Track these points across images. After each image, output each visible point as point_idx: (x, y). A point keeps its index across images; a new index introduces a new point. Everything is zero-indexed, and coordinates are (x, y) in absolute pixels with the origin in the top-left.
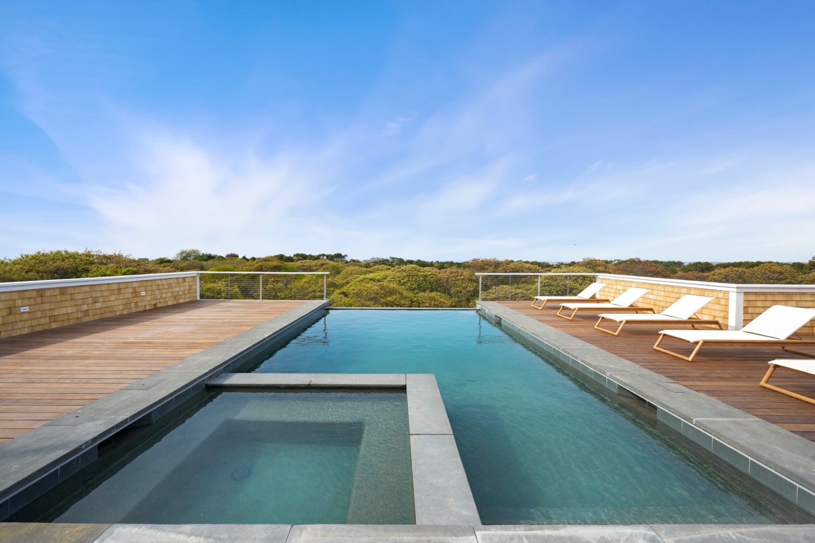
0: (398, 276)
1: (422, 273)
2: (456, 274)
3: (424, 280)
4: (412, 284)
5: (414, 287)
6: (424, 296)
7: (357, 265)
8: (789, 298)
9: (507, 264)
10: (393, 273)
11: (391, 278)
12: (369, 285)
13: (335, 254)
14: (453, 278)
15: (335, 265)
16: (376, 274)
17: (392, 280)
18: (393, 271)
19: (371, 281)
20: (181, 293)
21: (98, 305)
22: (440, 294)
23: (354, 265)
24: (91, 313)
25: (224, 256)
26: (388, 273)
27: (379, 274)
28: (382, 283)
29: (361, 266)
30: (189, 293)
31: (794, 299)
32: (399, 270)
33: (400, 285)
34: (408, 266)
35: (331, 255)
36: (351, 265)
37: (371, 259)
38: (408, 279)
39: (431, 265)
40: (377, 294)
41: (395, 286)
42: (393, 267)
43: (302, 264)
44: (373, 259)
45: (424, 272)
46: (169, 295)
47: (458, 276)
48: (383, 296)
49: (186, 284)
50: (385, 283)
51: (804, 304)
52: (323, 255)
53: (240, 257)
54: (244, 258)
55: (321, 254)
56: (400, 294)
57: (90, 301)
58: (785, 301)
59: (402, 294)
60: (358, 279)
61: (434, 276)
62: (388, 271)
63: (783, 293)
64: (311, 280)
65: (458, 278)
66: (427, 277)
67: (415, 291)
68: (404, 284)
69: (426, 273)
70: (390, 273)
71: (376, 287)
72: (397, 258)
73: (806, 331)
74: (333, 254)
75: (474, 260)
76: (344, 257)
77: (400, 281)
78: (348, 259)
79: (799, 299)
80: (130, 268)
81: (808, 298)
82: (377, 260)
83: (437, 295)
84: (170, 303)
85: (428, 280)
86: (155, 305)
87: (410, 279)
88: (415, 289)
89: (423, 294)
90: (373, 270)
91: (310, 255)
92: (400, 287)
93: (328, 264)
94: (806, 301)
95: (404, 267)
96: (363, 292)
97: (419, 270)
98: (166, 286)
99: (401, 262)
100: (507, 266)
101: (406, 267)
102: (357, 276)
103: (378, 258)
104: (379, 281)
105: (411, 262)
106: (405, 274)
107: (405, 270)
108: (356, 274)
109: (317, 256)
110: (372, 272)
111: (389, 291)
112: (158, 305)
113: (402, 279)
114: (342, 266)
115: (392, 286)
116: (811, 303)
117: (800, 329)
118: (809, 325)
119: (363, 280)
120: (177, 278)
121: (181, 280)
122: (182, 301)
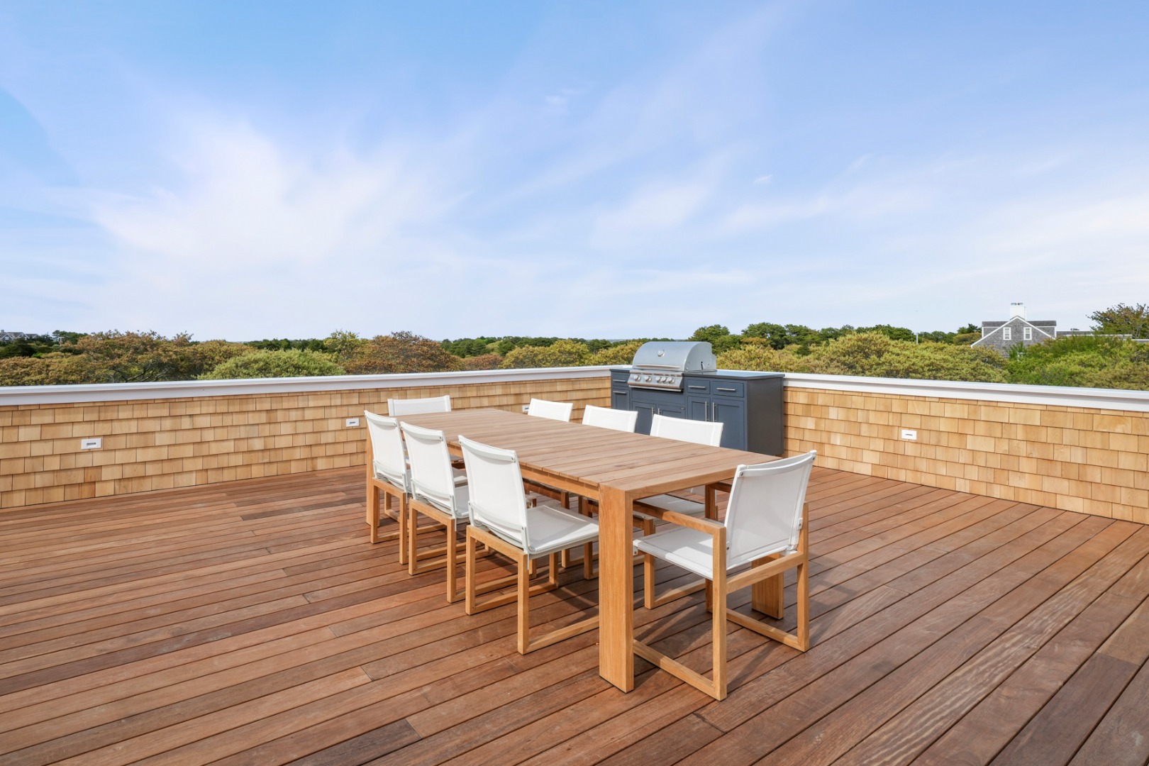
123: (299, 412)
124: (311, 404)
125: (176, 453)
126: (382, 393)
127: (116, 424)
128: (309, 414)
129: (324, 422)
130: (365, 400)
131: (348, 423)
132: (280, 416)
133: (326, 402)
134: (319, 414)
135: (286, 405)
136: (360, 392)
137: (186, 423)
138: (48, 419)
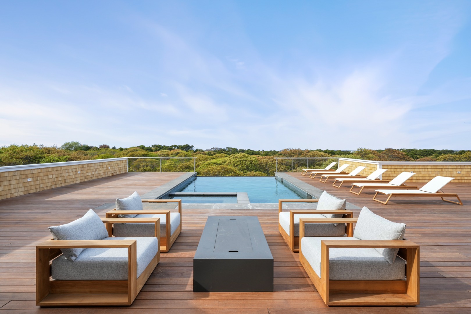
0: (233, 161)
1: (249, 159)
2: (272, 159)
3: (250, 164)
4: (243, 167)
5: (244, 168)
6: (250, 174)
7: (203, 154)
8: (402, 167)
9: (307, 153)
10: (230, 159)
11: (228, 162)
12: (214, 167)
13: (184, 145)
14: (270, 162)
15: (187, 154)
16: (218, 160)
17: (229, 163)
18: (230, 158)
19: (215, 165)
20: (121, 168)
21: (97, 172)
22: (261, 172)
23: (200, 153)
24: (95, 175)
25: (98, 147)
26: (226, 159)
27: (220, 160)
28: (222, 165)
29: (206, 154)
30: (124, 169)
31: (404, 167)
32: (234, 157)
33: (234, 167)
34: (240, 154)
35: (181, 146)
36: (198, 153)
37: (212, 148)
38: (239, 163)
39: (258, 153)
40: (220, 172)
41: (231, 167)
42: (230, 155)
43: (162, 153)
44: (213, 148)
45: (250, 158)
46: (117, 169)
47: (273, 161)
48: (223, 174)
49: (123, 164)
50: (224, 165)
51: (408, 170)
52: (175, 146)
53: (111, 148)
54: (114, 148)
55: (173, 145)
56: (235, 172)
57: (94, 170)
58: (400, 168)
59: (236, 173)
60: (206, 163)
61: (257, 161)
62: (226, 158)
63: (399, 165)
64: (171, 164)
65: (274, 162)
66: (252, 161)
67: (245, 171)
68: (237, 166)
69: (252, 159)
70: (227, 159)
71: (218, 168)
72: (232, 148)
73: (409, 181)
74: (183, 145)
75: (285, 150)
76: (191, 147)
77: (234, 164)
78: (194, 149)
79: (406, 168)
80: (67, 156)
81: (410, 167)
82: (216, 149)
83: (259, 174)
84: (118, 173)
85: (253, 163)
86: (113, 174)
87: (241, 163)
88: (244, 169)
89: (249, 172)
90: (215, 158)
91: (165, 146)
92: (235, 168)
93: (182, 153)
94: (409, 168)
95: (237, 155)
96: (210, 171)
97: (247, 157)
98: (116, 165)
99: (235, 151)
100: (307, 154)
101: (238, 154)
102: (204, 161)
103: (217, 148)
104: (220, 164)
105: (243, 151)
106: (237, 159)
107: (238, 157)
108: (203, 160)
109: (170, 147)
110: (215, 159)
111: (227, 171)
112: (114, 174)
113: (236, 163)
114: (191, 154)
115: (229, 167)
116: (411, 169)
117: (406, 181)
118: (410, 179)
119: (209, 164)
120: (120, 161)
121: (121, 162)
122: (122, 173)
123: (447, 169)
124: (450, 168)
125: (425, 175)
126: (466, 166)
127: (415, 169)
128: (449, 170)
129: (453, 172)
130: (462, 167)
131: (458, 172)
132: (443, 170)
133: (453, 167)
134: (451, 170)
135: (445, 167)
136: (460, 166)
137: (426, 170)
138: (406, 167)
